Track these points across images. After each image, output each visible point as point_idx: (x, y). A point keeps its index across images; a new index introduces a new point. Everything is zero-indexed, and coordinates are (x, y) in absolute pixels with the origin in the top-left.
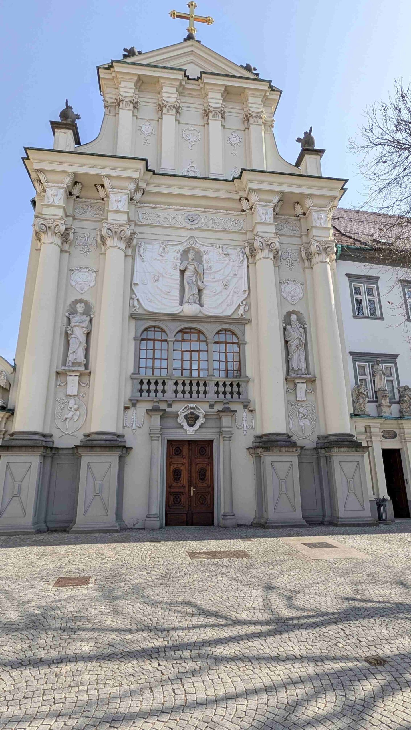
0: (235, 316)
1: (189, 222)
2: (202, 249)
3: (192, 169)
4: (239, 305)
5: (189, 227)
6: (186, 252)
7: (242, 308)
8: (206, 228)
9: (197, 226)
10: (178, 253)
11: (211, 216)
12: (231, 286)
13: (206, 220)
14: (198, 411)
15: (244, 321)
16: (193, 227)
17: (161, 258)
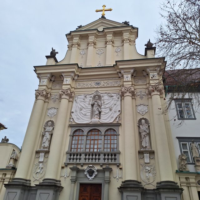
0: (115, 122)
1: (96, 85)
2: (101, 95)
3: (100, 64)
4: (116, 118)
5: (96, 87)
6: (94, 97)
7: (118, 118)
8: (104, 86)
9: (99, 86)
10: (91, 98)
11: (105, 82)
12: (113, 109)
13: (104, 83)
14: (94, 168)
15: (119, 125)
16: (98, 87)
17: (84, 101)
